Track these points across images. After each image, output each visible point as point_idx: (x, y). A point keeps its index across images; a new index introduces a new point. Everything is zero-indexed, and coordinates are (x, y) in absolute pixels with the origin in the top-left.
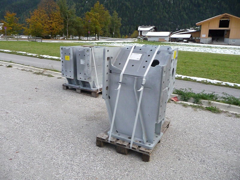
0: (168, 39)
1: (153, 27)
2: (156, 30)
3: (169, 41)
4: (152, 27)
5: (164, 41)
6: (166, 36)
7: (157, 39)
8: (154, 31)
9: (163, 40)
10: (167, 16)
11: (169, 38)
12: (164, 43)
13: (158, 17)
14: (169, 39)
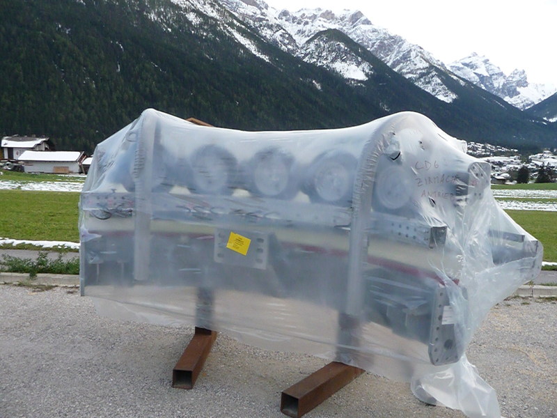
0: (76, 168)
1: (44, 139)
2: (51, 147)
3: (80, 173)
4: (39, 141)
5: (67, 172)
6: (72, 162)
7: (49, 169)
8: (46, 150)
9: (65, 170)
10: (85, 115)
11: (80, 166)
12: (66, 178)
13: (61, 117)
14: (78, 168)
